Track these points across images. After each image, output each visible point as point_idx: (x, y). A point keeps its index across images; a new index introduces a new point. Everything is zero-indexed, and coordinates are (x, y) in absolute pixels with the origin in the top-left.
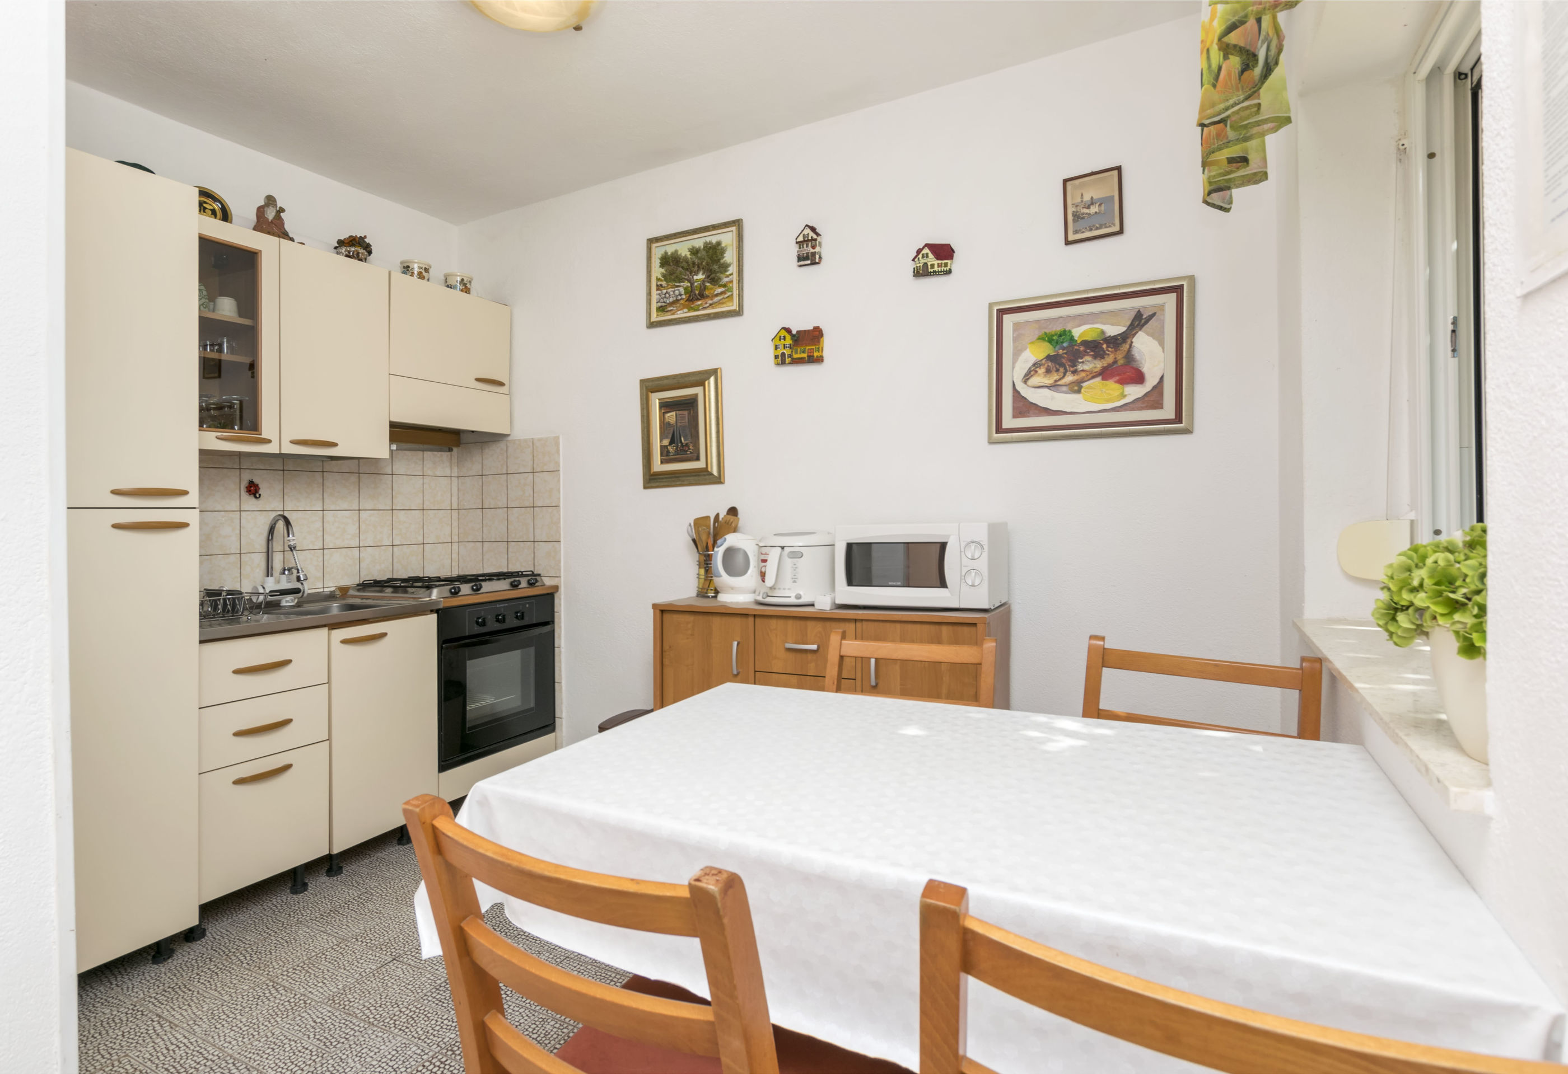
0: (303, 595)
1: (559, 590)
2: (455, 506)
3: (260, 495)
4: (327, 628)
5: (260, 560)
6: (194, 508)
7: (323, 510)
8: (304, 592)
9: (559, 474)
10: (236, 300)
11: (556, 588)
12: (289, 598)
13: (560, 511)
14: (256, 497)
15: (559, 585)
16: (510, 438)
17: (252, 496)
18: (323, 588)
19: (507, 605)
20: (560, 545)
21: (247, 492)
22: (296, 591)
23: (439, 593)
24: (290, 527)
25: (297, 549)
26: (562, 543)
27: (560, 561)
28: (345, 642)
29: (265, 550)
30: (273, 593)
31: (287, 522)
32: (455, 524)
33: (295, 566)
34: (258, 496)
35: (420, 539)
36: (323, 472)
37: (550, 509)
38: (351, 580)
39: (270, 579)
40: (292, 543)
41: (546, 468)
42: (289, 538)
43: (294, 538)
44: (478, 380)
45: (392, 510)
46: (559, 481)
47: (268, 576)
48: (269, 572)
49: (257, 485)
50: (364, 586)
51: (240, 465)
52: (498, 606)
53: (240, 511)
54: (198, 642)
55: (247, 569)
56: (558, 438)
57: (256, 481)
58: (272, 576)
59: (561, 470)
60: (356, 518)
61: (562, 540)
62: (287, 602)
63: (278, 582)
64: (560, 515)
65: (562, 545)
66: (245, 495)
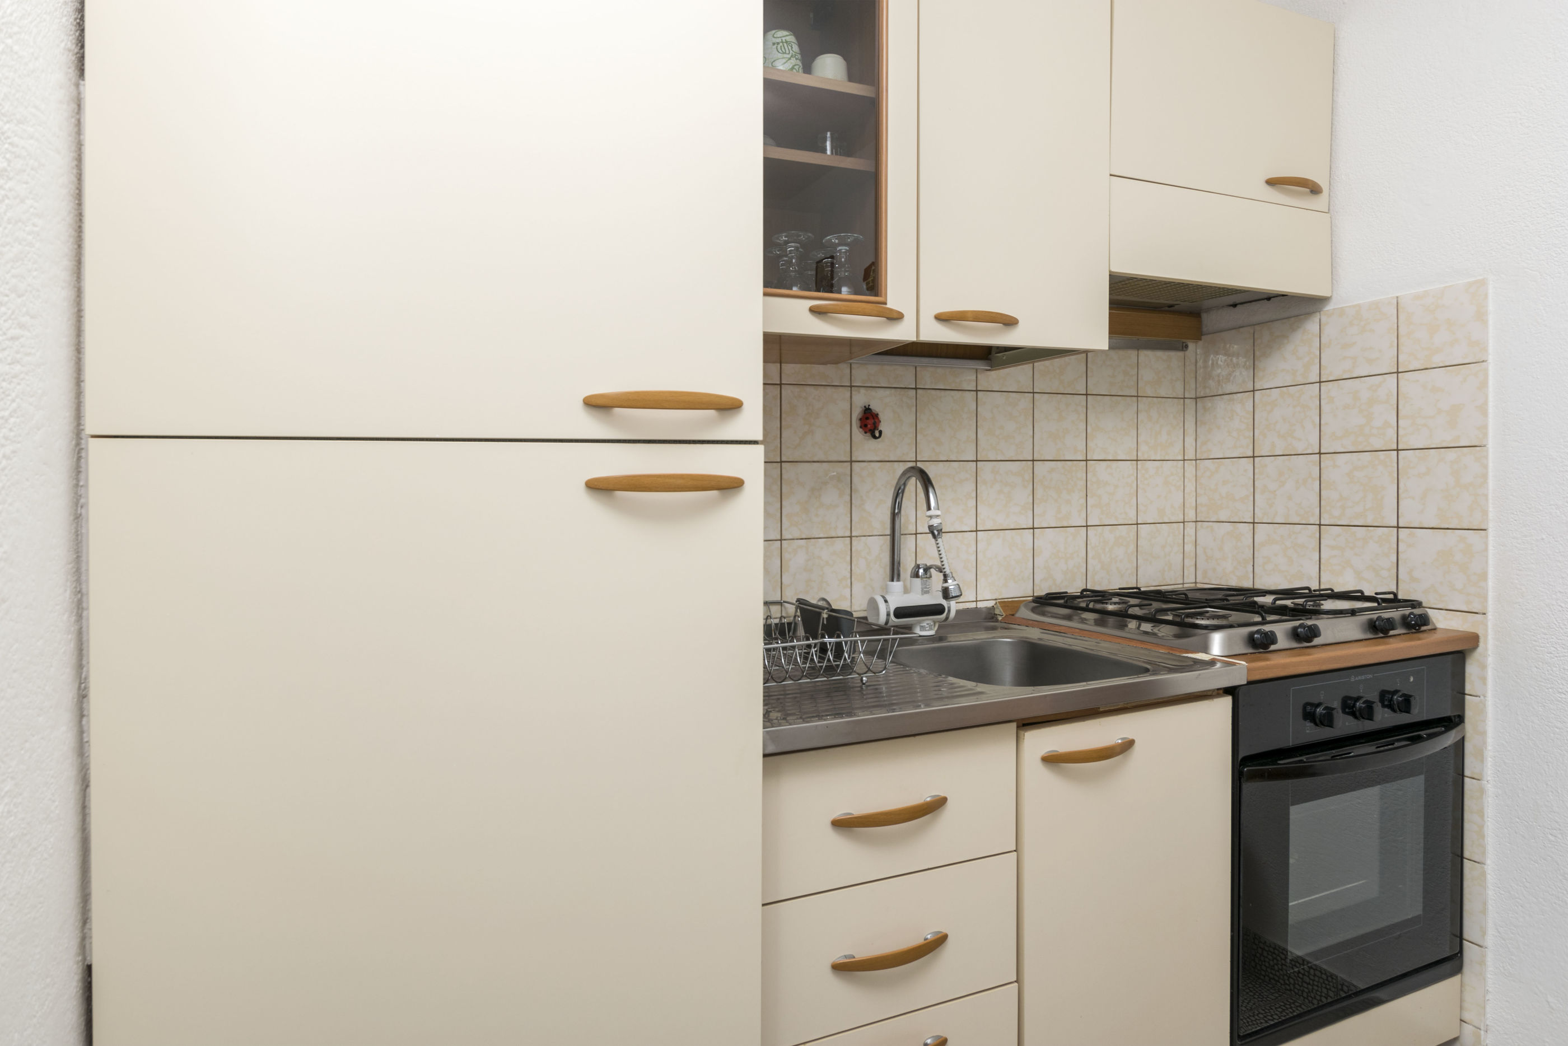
0: (947, 618)
1: (1481, 644)
2: (1190, 454)
3: (880, 432)
4: (1014, 725)
5: (878, 548)
6: (755, 442)
7: (977, 461)
8: (949, 611)
9: (1486, 370)
10: (845, 58)
11: (1473, 641)
12: (927, 621)
13: (1486, 457)
14: (875, 437)
15: (1481, 633)
16: (1329, 307)
17: (869, 434)
18: (976, 601)
19: (1371, 676)
20: (1487, 537)
21: (861, 427)
22: (936, 610)
23: (1227, 643)
24: (931, 490)
25: (943, 531)
26: (1491, 532)
27: (1484, 576)
28: (1052, 760)
29: (888, 532)
30: (901, 612)
31: (927, 482)
32: (1190, 487)
33: (939, 564)
34: (877, 435)
35: (1132, 514)
36: (977, 391)
37: (1451, 454)
38: (1021, 589)
39: (897, 585)
40: (935, 522)
41: (1438, 360)
42: (930, 513)
43: (938, 513)
44: (1271, 182)
45: (1086, 460)
46: (1484, 385)
47: (892, 580)
48: (895, 573)
49: (877, 415)
50: (1045, 602)
51: (851, 383)
52: (1353, 679)
53: (851, 462)
54: (762, 756)
55: (860, 566)
56: (1482, 283)
57: (875, 407)
58: (898, 580)
59: (1491, 359)
60: (1028, 476)
61: (1491, 527)
62: (923, 628)
63: (906, 591)
64: (1486, 467)
65: (1491, 538)
66: (858, 434)
